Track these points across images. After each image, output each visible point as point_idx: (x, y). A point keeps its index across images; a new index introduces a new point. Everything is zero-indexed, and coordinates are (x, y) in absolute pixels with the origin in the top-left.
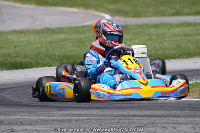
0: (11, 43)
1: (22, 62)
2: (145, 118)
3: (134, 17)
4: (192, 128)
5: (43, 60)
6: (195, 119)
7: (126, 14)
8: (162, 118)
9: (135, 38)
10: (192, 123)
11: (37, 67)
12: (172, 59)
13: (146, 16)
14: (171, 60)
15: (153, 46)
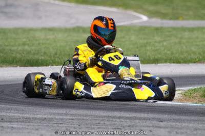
0: (36, 40)
1: (39, 60)
2: (128, 120)
3: (171, 19)
4: (169, 132)
5: (60, 59)
6: (177, 123)
7: (164, 16)
8: (144, 121)
9: (165, 41)
10: (172, 127)
11: (52, 65)
12: (192, 63)
13: (183, 19)
14: (190, 64)
15: (180, 49)
